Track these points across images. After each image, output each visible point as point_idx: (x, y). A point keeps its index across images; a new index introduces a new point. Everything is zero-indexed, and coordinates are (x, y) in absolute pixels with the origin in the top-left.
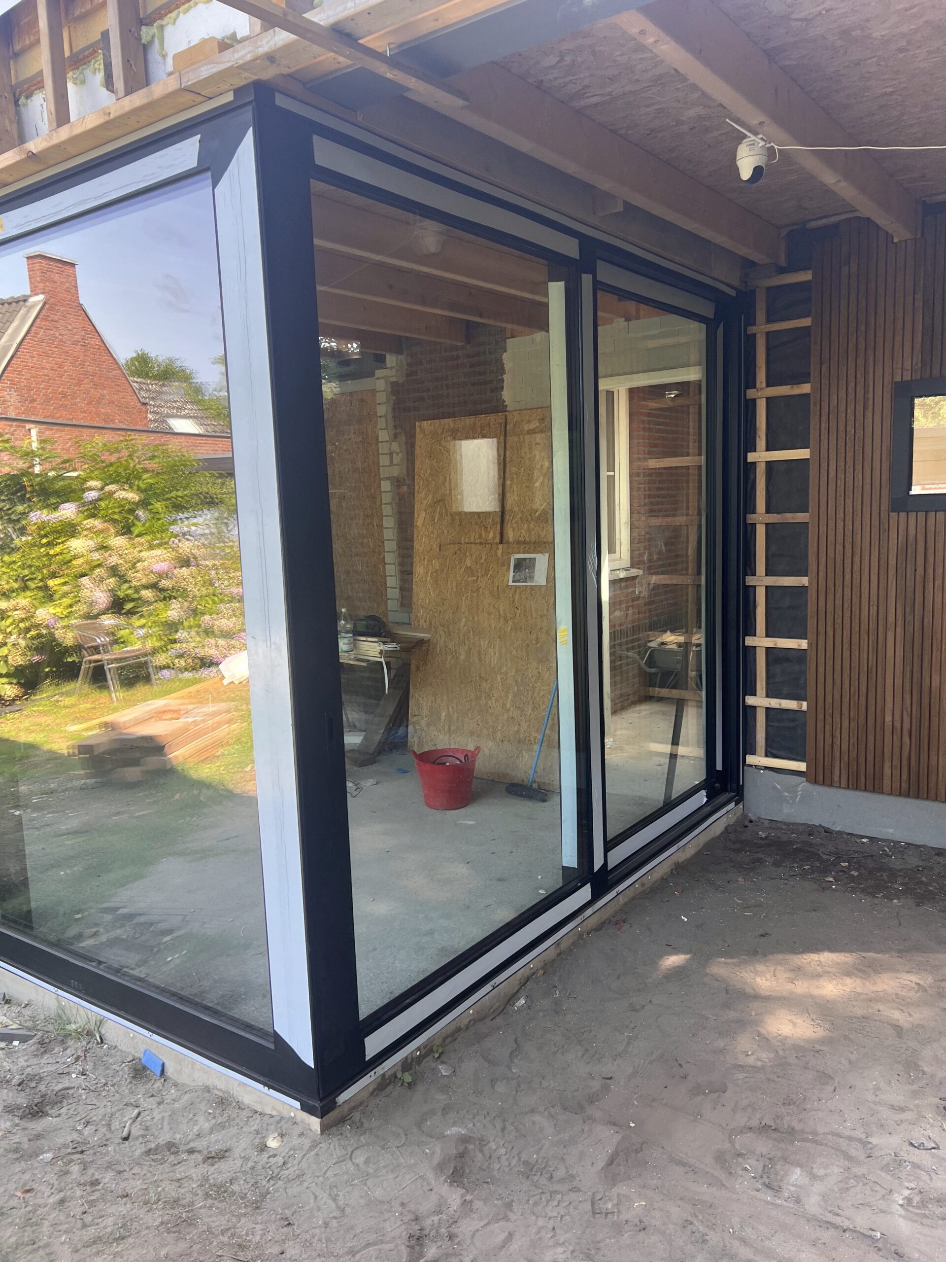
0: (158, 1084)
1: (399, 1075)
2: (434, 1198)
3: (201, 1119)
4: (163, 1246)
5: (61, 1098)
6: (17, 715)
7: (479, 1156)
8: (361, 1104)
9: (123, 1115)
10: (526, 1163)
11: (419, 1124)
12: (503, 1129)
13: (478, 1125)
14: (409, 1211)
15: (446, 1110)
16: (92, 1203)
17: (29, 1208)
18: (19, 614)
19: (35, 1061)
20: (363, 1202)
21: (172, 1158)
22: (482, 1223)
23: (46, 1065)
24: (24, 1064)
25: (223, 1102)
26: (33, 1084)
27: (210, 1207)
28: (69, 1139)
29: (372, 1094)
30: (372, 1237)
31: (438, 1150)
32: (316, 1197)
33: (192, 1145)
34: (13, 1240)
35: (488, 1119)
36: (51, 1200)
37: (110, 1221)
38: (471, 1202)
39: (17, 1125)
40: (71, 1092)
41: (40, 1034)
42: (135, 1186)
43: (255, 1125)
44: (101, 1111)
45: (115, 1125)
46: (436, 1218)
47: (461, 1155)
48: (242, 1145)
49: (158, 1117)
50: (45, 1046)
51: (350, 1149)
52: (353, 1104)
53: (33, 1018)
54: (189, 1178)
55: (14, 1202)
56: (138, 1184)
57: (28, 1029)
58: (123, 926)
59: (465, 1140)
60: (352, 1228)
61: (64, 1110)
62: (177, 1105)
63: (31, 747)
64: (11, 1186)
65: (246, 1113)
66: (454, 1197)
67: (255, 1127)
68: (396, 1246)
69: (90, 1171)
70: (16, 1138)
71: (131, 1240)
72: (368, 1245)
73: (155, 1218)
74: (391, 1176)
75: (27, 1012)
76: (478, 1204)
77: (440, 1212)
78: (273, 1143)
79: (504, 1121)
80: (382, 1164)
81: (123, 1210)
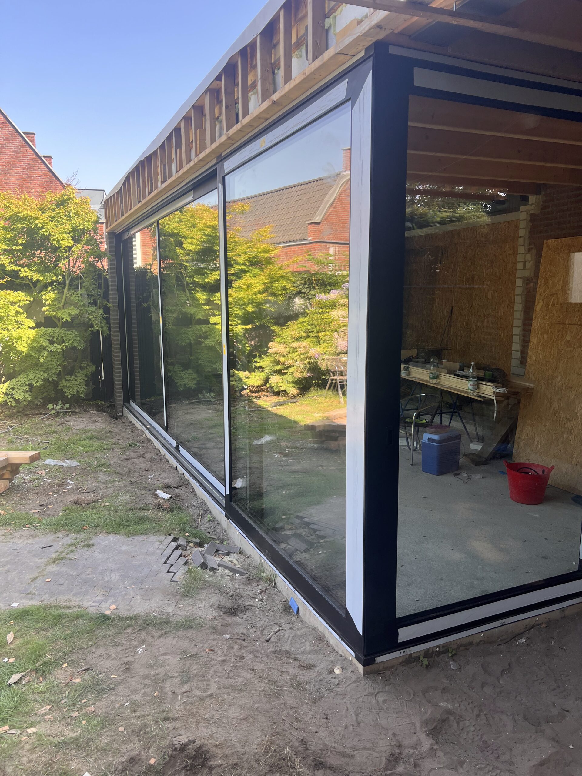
0: (294, 618)
1: (421, 658)
2: (415, 738)
3: (307, 644)
4: (258, 703)
5: (247, 609)
6: (294, 404)
7: (455, 725)
8: (393, 667)
9: (271, 628)
10: (485, 742)
11: (425, 692)
12: (478, 716)
13: (463, 707)
14: (397, 740)
15: (445, 690)
16: (236, 667)
17: (209, 659)
18: (301, 350)
19: (242, 587)
20: (373, 723)
21: (285, 659)
22: (440, 766)
23: (247, 591)
24: (237, 587)
25: (321, 639)
26: (237, 598)
27: (291, 692)
28: (242, 631)
29: (401, 663)
30: (369, 745)
31: (429, 712)
32: (347, 710)
33: (298, 656)
34: (195, 671)
35: (471, 706)
36: (219, 659)
37: (240, 680)
38: (436, 750)
39: (221, 616)
40: (253, 608)
41: (249, 573)
42: (259, 666)
43: (332, 657)
44: (262, 623)
45: (266, 632)
46: (412, 751)
47: (443, 721)
48: (322, 666)
49: (287, 635)
50: (250, 580)
51: (377, 690)
52: (386, 665)
53: (249, 565)
54: (288, 672)
55: (203, 654)
56: (261, 666)
57: (245, 570)
58: (304, 528)
59: (449, 712)
60: (360, 735)
61: (245, 616)
62: (298, 633)
63: (296, 422)
64: (206, 645)
65: (329, 649)
66: (427, 743)
67: (332, 659)
68: (381, 756)
69: (243, 651)
70: (216, 622)
71: (245, 693)
72: (364, 748)
73: (260, 686)
74: (395, 715)
75: (248, 561)
76: (440, 754)
77: (415, 748)
78: (337, 671)
79: (481, 711)
80: (393, 706)
81: (249, 676)
